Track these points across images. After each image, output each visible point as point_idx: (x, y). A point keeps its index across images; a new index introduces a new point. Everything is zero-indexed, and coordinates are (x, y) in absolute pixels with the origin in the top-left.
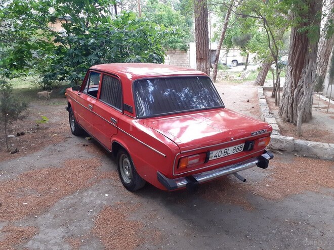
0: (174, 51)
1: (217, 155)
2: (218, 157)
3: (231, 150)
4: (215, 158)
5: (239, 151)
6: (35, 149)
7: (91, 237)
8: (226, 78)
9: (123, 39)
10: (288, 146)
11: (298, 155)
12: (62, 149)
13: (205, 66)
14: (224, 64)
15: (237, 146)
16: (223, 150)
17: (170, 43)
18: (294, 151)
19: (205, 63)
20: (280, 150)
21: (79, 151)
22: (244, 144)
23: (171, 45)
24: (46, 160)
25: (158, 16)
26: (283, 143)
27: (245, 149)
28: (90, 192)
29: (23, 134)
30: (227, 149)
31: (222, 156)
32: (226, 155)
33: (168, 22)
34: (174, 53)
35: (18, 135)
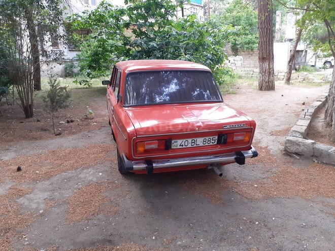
0: (251, 53)
1: (183, 143)
2: (184, 147)
3: (200, 141)
4: (181, 147)
5: (211, 144)
6: (74, 133)
7: (65, 202)
8: (304, 80)
9: (181, 41)
10: (306, 149)
11: (316, 161)
12: (93, 135)
13: (267, 66)
14: (312, 66)
15: (207, 138)
16: (190, 140)
17: (246, 43)
18: (313, 156)
19: (267, 63)
20: (297, 154)
21: (105, 138)
22: (217, 137)
23: (247, 46)
24: (75, 142)
25: (236, 17)
26: (300, 146)
27: (219, 142)
28: (90, 170)
29: (72, 121)
30: (195, 139)
31: (190, 146)
32: (195, 146)
33: (246, 23)
34: (252, 55)
35: (68, 122)
